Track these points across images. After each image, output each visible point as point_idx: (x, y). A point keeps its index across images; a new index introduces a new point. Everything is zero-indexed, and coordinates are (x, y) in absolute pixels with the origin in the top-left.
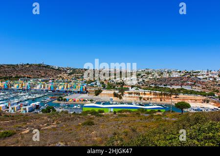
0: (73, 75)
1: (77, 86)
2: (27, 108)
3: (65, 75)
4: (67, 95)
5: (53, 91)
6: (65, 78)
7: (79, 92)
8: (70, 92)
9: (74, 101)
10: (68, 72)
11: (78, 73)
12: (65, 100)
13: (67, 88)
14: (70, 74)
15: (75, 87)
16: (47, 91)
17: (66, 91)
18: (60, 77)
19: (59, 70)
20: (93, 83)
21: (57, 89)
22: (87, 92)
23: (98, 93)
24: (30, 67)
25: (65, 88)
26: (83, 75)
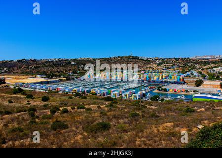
0: (162, 65)
1: (173, 76)
2: (137, 95)
3: (154, 65)
4: (164, 85)
5: (149, 81)
6: (155, 68)
7: (175, 83)
8: (166, 82)
9: (175, 91)
10: (157, 62)
11: (167, 63)
12: (165, 90)
13: (162, 78)
14: (159, 64)
15: (171, 78)
16: (143, 81)
17: (162, 82)
18: (150, 67)
19: (148, 61)
21: (152, 79)
23: (199, 83)
24: (121, 59)
25: (160, 78)
26: (174, 65)
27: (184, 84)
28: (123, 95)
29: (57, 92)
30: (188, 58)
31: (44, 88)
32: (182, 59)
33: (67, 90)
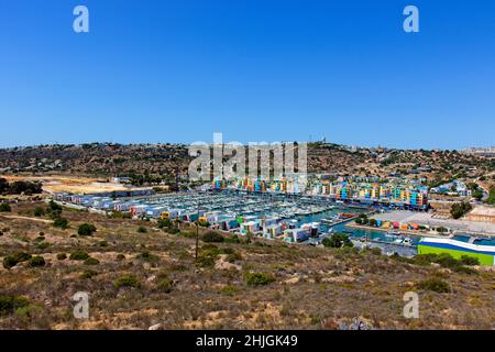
0: (391, 166)
1: (402, 193)
2: (295, 232)
3: (373, 165)
4: (378, 212)
5: (346, 201)
6: (372, 172)
7: (406, 207)
8: (386, 205)
9: (396, 227)
10: (381, 157)
11: (403, 162)
12: (373, 223)
13: (378, 195)
14: (385, 163)
15: (398, 196)
16: (334, 200)
17: (375, 203)
18: (362, 169)
19: (359, 155)
20: (446, 186)
21: (355, 197)
22: (429, 207)
23: (460, 211)
25: (374, 195)
26: (419, 165)
27: (426, 210)
28: (265, 230)
29: (129, 216)
30: (454, 152)
31: (106, 206)
32: (439, 154)
33: (150, 213)
